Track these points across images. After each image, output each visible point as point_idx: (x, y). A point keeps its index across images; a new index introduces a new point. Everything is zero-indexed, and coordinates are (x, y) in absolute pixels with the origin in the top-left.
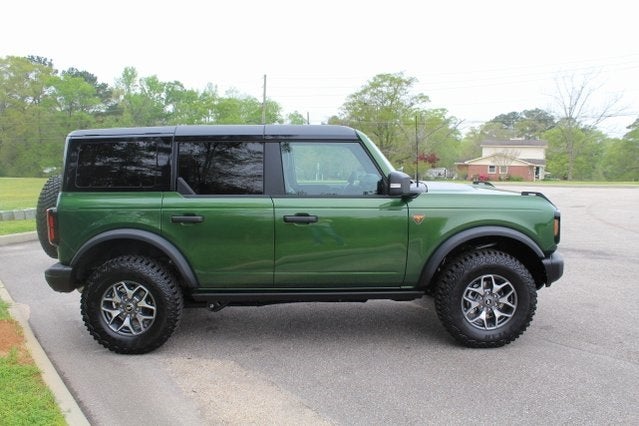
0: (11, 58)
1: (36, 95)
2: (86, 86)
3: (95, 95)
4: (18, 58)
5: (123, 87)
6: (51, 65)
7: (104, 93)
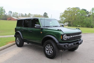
0: (73, 8)
1: (77, 14)
2: (84, 12)
3: (86, 13)
4: (74, 8)
5: (92, 11)
6: (79, 8)
7: (87, 13)
